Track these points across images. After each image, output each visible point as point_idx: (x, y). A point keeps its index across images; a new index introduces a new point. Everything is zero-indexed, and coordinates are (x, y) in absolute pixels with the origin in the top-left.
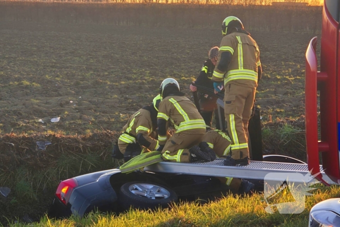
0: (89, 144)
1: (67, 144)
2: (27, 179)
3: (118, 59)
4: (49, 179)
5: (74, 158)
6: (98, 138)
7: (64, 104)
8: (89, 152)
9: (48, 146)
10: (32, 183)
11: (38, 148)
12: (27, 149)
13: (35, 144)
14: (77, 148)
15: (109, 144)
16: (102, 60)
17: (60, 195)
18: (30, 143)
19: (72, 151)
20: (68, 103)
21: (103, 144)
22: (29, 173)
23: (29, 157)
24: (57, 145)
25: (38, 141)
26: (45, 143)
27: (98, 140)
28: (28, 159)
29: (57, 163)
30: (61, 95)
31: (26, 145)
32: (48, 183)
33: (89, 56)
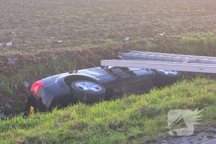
0: (39, 58)
1: (27, 59)
2: (5, 81)
3: (23, 6)
4: (18, 80)
5: (31, 67)
6: (44, 55)
7: (9, 34)
8: (40, 63)
9: (16, 61)
10: (8, 84)
11: (10, 62)
12: (3, 63)
13: (8, 60)
14: (33, 61)
15: (51, 58)
16: (14, 7)
17: (33, 91)
18: (5, 59)
19: (30, 63)
20: (11, 33)
21: (47, 58)
22: (6, 78)
23: (5, 68)
24: (21, 60)
25: (9, 58)
26: (14, 59)
27: (44, 56)
28: (5, 69)
29: (22, 71)
30: (4, 29)
31: (3, 61)
32: (18, 83)
33: (5, 4)
